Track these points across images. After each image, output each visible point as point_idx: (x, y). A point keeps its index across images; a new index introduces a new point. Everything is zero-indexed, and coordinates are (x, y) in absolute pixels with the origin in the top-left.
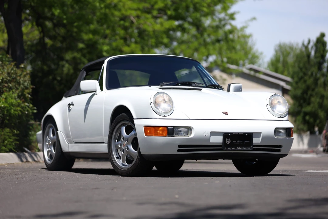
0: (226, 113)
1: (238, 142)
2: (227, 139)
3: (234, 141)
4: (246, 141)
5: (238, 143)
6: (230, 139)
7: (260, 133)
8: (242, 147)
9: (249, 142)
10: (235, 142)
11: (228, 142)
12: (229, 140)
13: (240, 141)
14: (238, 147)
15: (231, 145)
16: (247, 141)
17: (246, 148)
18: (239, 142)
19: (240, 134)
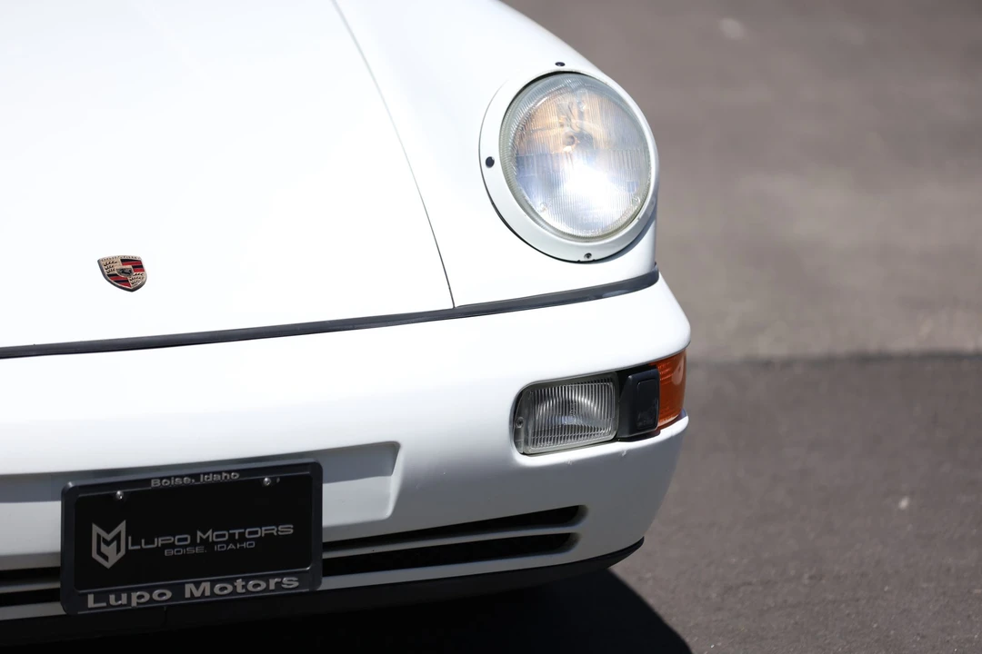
0: (125, 274)
1: (194, 543)
2: (96, 529)
3: (159, 542)
4: (262, 531)
5: (198, 550)
6: (122, 527)
7: (393, 448)
8: (232, 581)
9: (286, 529)
10: (172, 546)
11: (110, 551)
12: (118, 537)
13: (211, 535)
14: (197, 585)
15: (135, 570)
16: (273, 530)
17: (266, 579)
18: (205, 542)
19: (210, 479)
